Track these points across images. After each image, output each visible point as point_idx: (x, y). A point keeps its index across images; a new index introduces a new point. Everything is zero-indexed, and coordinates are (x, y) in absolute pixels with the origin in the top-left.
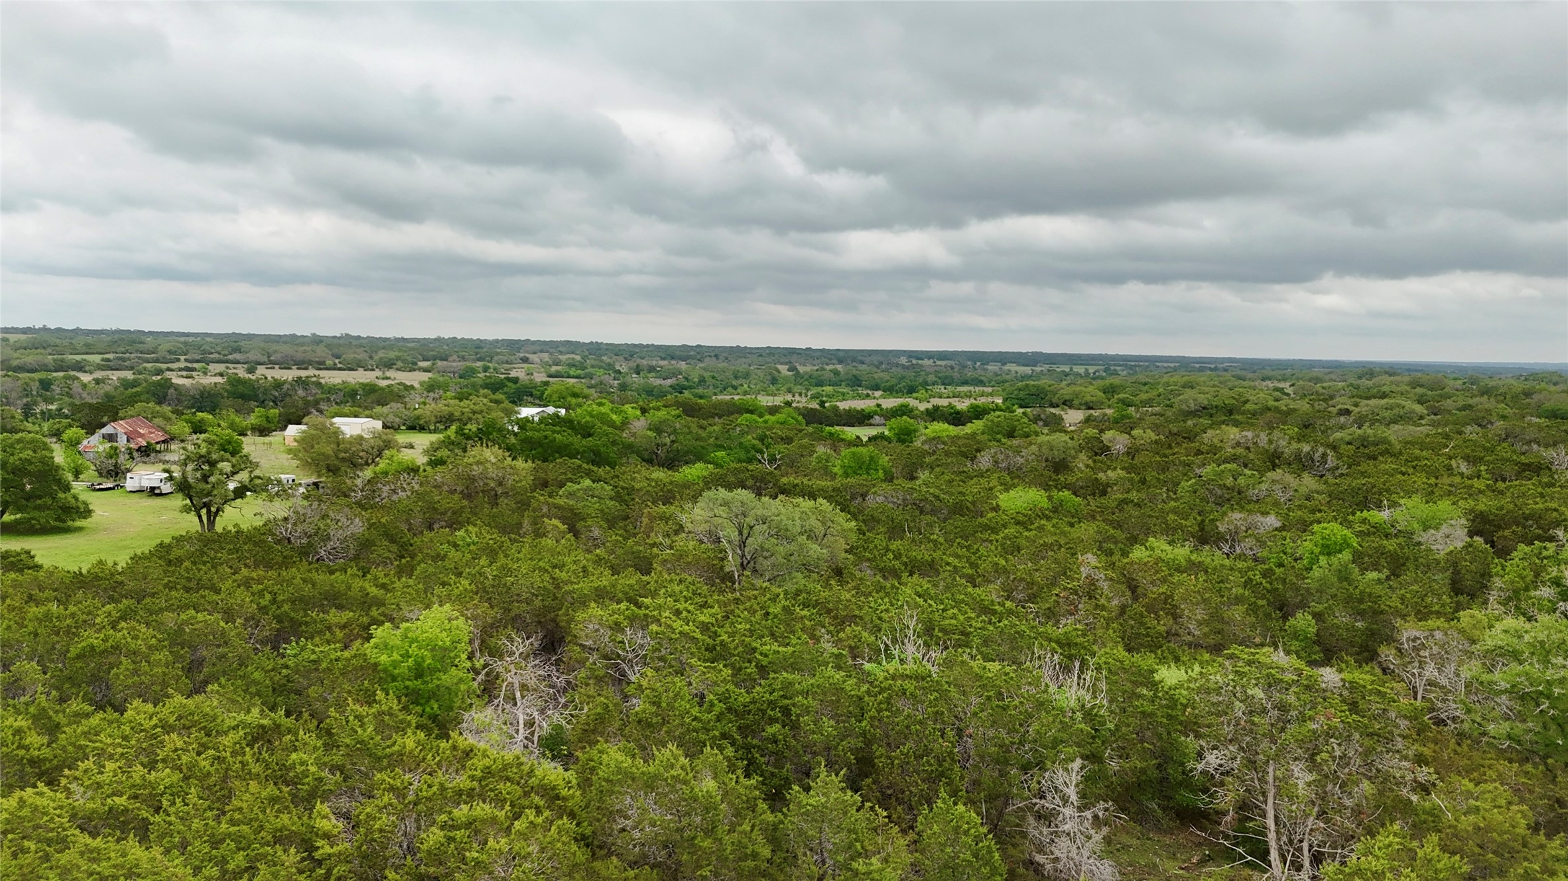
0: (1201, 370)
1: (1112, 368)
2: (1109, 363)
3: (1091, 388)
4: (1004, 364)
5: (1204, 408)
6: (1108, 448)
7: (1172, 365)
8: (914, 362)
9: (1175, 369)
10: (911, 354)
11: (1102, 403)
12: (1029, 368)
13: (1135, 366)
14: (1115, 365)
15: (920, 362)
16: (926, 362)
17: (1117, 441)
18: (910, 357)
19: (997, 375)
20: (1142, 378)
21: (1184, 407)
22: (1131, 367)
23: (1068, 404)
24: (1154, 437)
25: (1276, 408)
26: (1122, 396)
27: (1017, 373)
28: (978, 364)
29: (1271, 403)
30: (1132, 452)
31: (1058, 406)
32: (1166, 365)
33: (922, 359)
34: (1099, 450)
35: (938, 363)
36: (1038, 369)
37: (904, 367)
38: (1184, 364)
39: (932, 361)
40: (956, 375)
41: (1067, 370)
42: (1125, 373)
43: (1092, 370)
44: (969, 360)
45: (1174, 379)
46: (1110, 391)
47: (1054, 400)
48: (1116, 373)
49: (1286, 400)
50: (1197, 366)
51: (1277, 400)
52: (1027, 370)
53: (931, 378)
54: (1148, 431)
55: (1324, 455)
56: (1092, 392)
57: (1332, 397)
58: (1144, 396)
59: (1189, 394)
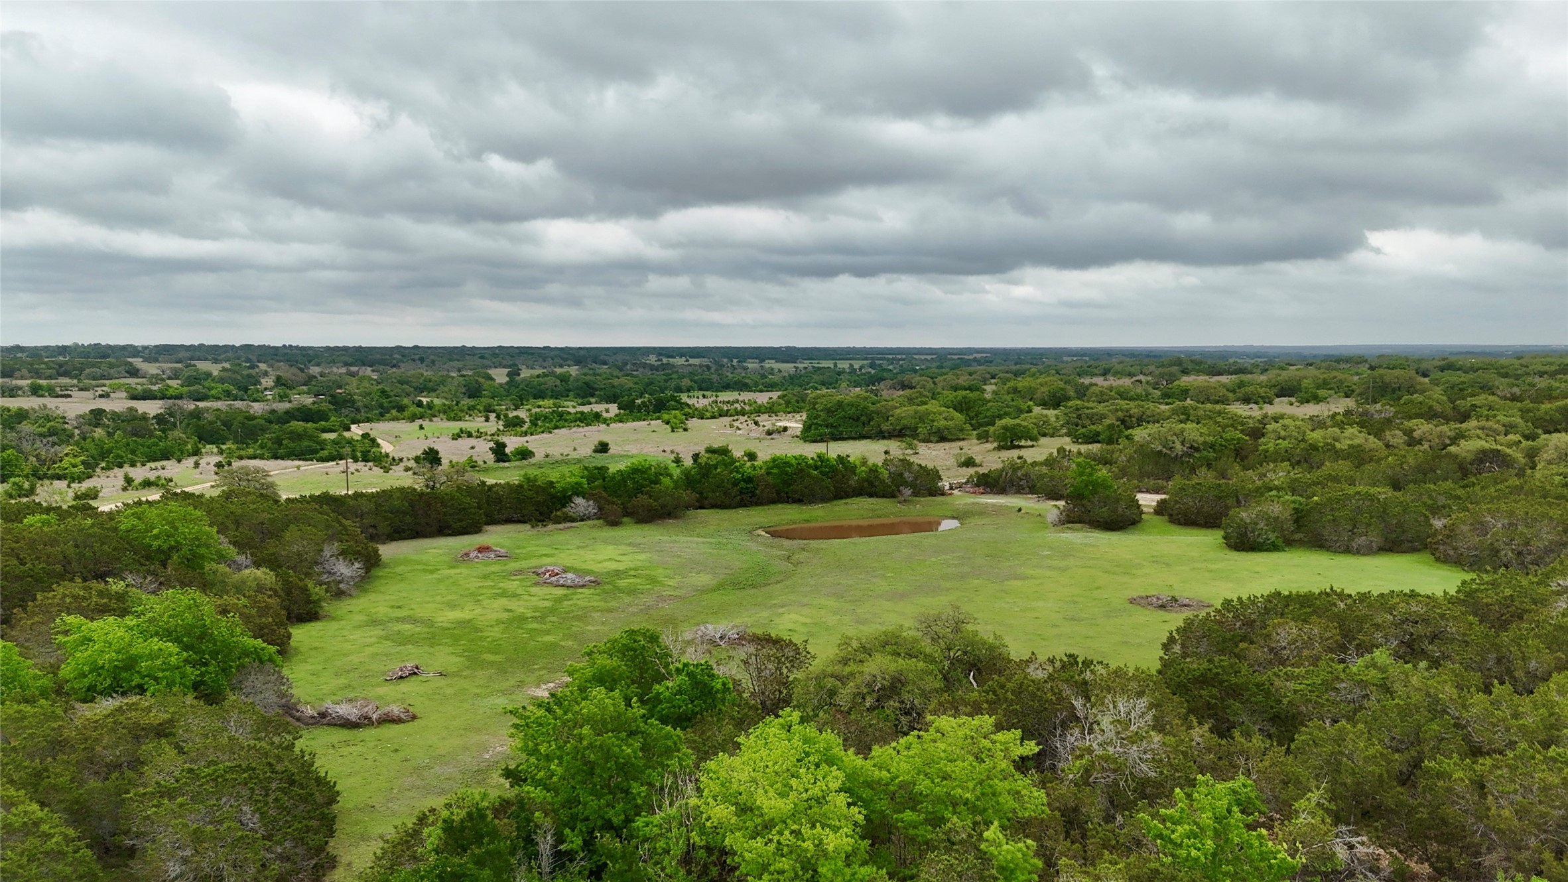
1: (877, 362)
2: (867, 357)
4: (762, 361)
7: (929, 357)
8: (665, 360)
12: (792, 366)
14: (875, 358)
15: (671, 360)
16: (679, 361)
18: (660, 354)
22: (893, 361)
27: (780, 370)
28: (735, 361)
33: (673, 357)
35: (692, 361)
36: (800, 366)
37: (652, 368)
38: (942, 355)
39: (684, 359)
40: (715, 377)
41: (832, 366)
44: (725, 357)
50: (954, 357)
53: (686, 382)
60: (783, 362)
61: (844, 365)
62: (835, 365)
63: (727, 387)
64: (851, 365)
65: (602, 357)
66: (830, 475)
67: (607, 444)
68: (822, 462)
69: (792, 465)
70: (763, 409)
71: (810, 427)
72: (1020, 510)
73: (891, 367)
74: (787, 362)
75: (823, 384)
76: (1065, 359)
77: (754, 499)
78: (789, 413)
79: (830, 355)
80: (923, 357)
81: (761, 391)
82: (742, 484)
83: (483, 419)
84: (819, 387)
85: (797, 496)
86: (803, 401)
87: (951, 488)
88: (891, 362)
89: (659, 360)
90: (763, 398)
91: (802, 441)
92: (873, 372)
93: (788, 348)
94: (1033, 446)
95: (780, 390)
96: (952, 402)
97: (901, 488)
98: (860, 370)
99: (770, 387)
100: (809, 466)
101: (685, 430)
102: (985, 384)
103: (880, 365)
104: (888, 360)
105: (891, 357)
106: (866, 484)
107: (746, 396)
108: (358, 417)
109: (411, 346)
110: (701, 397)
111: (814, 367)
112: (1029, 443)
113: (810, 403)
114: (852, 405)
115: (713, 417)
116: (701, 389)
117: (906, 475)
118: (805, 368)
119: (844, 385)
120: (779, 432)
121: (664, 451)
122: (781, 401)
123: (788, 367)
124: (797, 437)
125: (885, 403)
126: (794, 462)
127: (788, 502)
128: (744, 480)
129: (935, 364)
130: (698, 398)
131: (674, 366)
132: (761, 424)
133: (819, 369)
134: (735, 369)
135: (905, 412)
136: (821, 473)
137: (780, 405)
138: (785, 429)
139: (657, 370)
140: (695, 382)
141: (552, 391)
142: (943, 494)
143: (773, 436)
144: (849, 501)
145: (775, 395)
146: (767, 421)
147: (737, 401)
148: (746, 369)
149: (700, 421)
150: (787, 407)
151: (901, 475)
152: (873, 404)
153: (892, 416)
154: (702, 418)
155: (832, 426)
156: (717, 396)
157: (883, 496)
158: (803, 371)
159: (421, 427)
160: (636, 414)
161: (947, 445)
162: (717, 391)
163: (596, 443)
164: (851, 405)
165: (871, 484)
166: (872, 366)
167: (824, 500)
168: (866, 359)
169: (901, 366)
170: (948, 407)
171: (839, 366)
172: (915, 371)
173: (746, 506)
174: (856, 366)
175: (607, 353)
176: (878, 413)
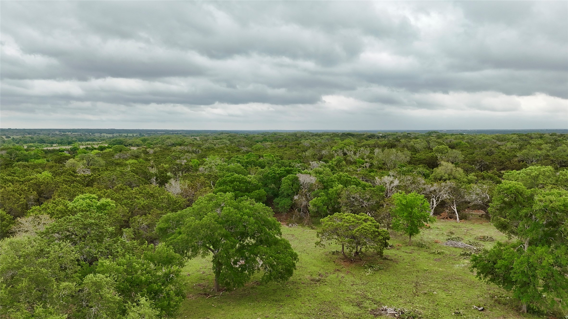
0: (173, 134)
1: (142, 134)
2: (141, 132)
3: (138, 140)
4: (101, 133)
5: (173, 144)
6: (148, 153)
8: (63, 133)
9: (164, 134)
10: (60, 130)
11: (142, 145)
12: (112, 135)
13: (150, 133)
14: (143, 133)
16: (68, 133)
17: (151, 151)
19: (100, 138)
20: (153, 136)
21: (167, 144)
22: (149, 134)
23: (131, 145)
24: (160, 149)
25: (193, 143)
26: (148, 142)
27: (107, 136)
29: (192, 142)
30: (155, 153)
31: (127, 146)
32: (161, 133)
33: (66, 132)
34: (146, 153)
36: (115, 135)
38: (167, 132)
39: (70, 133)
41: (126, 135)
42: (147, 135)
43: (135, 135)
44: (86, 132)
45: (164, 137)
46: (144, 140)
47: (126, 144)
48: (143, 136)
49: (196, 141)
50: (171, 133)
51: (193, 141)
52: (111, 135)
54: (158, 148)
55: (199, 150)
56: (138, 141)
57: (208, 140)
58: (155, 142)
59: (168, 140)
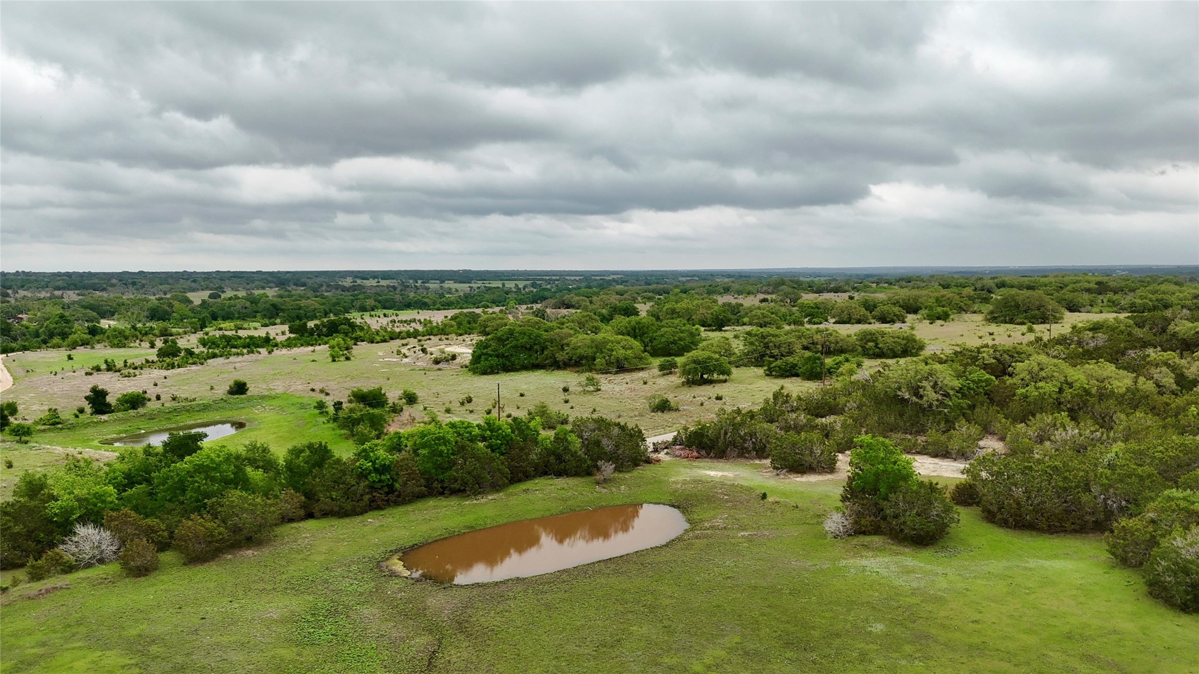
60: (460, 283)
61: (510, 285)
62: (503, 285)
63: (408, 306)
64: (516, 285)
65: (303, 280)
66: (503, 448)
67: (245, 384)
68: (491, 431)
69: (449, 441)
70: (435, 331)
71: (479, 357)
72: (764, 496)
73: (549, 287)
74: (464, 282)
75: (494, 302)
76: (681, 279)
77: (392, 497)
78: (461, 335)
79: (499, 276)
80: (573, 278)
81: (439, 309)
82: (374, 477)
83: (148, 345)
84: (490, 305)
85: (456, 486)
86: (475, 322)
87: (656, 450)
88: (548, 282)
89: (354, 282)
90: (438, 317)
91: (470, 374)
92: (535, 290)
93: (465, 271)
94: (725, 381)
95: (456, 308)
96: (626, 327)
97: (599, 463)
98: (524, 289)
99: (447, 305)
100: (473, 439)
101: (348, 359)
102: (635, 303)
103: (540, 285)
104: (546, 280)
105: (548, 278)
106: (552, 459)
107: (424, 315)
108: (14, 345)
109: (137, 271)
110: (382, 316)
111: (485, 287)
112: (722, 377)
113: (480, 325)
114: (525, 334)
115: (384, 341)
116: (385, 308)
117: (605, 441)
118: (479, 288)
119: (512, 303)
120: (447, 361)
121: (313, 390)
122: (453, 323)
123: (464, 287)
124: (466, 367)
125: (558, 330)
126: (451, 436)
127: (442, 494)
128: (376, 470)
129: (583, 284)
130: (379, 317)
131: (363, 287)
132: (429, 350)
133: (490, 288)
134: (418, 289)
135: (581, 340)
136: (490, 446)
137: (452, 326)
138: (454, 357)
139: (348, 291)
140: (379, 302)
141: (239, 313)
142: (648, 461)
143: (440, 366)
144: (528, 485)
145: (451, 313)
146: (436, 346)
147: (414, 321)
148: (427, 289)
149: (370, 345)
150: (459, 328)
151: (598, 443)
152: (546, 331)
153: (568, 345)
154: (372, 342)
155: (503, 356)
156: (397, 315)
157: (577, 474)
158: (477, 290)
159: (70, 358)
160: (306, 338)
161: (627, 377)
162: (399, 310)
163: (232, 383)
164: (523, 333)
165: (559, 458)
166: (533, 285)
167: (496, 487)
168: (528, 280)
169: (557, 286)
170: (623, 334)
171: (506, 286)
172: (570, 290)
173: (379, 508)
174: (521, 286)
175: (309, 276)
176: (552, 341)
